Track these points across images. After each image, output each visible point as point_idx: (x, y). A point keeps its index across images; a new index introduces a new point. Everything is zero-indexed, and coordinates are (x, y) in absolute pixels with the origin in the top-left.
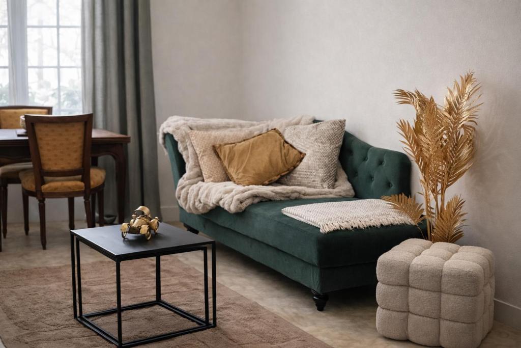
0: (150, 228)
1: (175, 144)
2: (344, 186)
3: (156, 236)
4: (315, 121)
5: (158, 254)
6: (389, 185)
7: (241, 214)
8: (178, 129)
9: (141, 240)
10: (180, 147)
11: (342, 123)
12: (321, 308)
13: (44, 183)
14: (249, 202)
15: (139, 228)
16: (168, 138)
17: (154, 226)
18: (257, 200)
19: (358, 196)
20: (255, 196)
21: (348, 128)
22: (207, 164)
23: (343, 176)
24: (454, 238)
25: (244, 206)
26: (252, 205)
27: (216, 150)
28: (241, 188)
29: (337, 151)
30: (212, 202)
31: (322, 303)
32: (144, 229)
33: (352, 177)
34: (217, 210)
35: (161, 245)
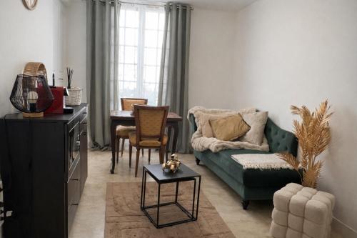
0: (175, 166)
1: (194, 118)
2: (265, 146)
3: (178, 171)
4: (257, 111)
5: (178, 181)
6: (286, 149)
7: (217, 154)
8: (196, 111)
9: (171, 173)
10: (196, 120)
11: (267, 113)
12: (245, 208)
13: (141, 141)
14: (220, 149)
15: (170, 166)
16: (192, 117)
17: (178, 165)
18: (224, 148)
19: (271, 152)
20: (224, 146)
21: (270, 116)
22: (206, 128)
23: (265, 140)
24: (315, 185)
25: (218, 151)
26: (222, 151)
27: (210, 123)
28: (219, 141)
29: (264, 126)
30: (206, 146)
31: (246, 205)
32: (172, 167)
33: (270, 142)
34: (208, 150)
35: (180, 176)
